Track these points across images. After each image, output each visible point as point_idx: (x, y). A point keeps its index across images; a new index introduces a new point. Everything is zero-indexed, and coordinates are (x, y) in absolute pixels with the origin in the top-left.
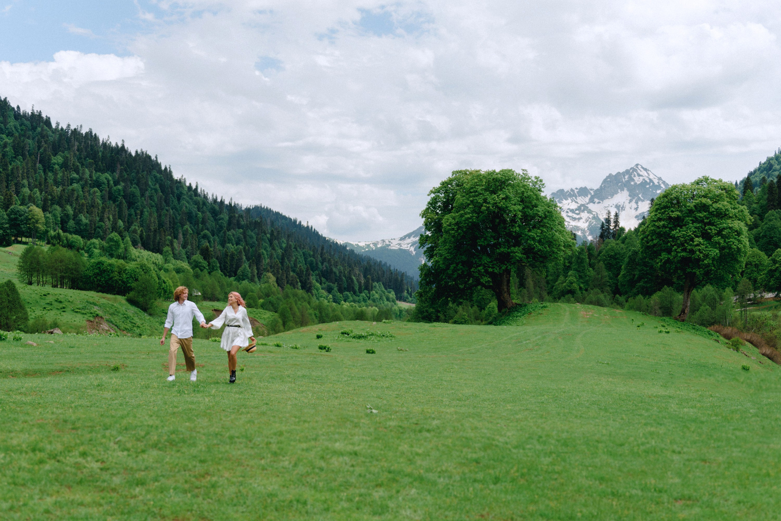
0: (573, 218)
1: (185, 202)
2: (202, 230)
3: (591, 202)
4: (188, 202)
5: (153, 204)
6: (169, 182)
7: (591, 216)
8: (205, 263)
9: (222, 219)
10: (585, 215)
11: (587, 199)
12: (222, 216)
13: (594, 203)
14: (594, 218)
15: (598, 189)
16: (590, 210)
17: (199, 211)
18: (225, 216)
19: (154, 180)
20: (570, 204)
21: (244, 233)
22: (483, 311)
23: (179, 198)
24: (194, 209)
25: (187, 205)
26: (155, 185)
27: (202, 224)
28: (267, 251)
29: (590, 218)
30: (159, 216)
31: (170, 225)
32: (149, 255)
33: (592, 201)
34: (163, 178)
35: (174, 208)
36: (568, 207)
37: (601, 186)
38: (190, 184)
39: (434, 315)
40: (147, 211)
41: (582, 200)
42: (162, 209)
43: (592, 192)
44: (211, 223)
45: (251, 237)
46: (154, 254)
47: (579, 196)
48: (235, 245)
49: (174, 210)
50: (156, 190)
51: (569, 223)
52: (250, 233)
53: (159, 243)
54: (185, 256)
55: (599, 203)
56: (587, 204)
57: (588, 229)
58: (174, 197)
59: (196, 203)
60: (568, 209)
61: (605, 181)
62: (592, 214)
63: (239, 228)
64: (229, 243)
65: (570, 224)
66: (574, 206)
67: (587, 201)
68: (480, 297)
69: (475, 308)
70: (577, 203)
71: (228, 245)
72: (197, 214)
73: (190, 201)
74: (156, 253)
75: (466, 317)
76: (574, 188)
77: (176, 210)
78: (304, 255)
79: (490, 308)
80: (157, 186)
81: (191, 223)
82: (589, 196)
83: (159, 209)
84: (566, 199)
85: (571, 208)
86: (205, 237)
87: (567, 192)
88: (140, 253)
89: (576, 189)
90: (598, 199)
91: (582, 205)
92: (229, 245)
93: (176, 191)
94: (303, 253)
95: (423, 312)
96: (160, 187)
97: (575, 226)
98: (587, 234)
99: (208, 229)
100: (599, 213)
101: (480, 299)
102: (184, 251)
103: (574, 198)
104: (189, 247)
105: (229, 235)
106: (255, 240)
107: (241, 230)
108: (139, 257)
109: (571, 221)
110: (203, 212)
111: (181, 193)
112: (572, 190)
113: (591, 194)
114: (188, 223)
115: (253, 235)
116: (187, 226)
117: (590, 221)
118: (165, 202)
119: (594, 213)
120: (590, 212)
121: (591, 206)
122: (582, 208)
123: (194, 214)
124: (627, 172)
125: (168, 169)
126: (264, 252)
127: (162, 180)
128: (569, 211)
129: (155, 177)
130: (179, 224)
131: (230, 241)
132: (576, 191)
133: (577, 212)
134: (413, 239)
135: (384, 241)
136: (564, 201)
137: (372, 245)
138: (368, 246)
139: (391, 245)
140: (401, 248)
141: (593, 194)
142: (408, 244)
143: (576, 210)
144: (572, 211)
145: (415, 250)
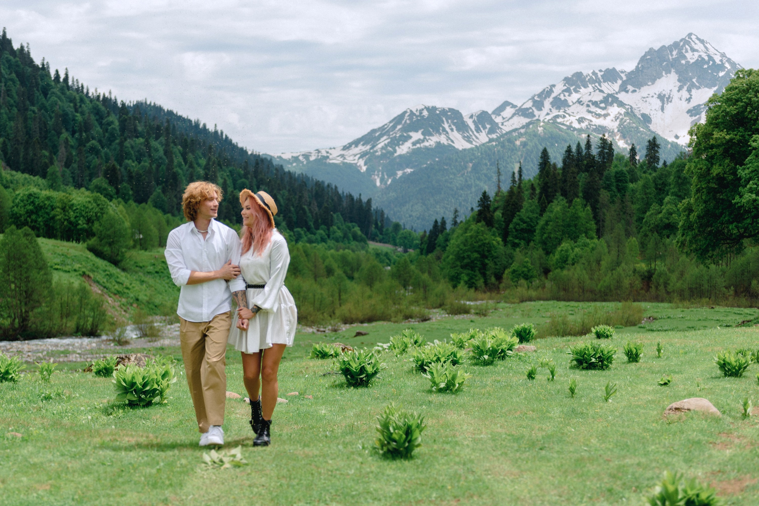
0: (596, 114)
1: (56, 99)
2: (88, 140)
3: (622, 91)
4: (59, 98)
5: (12, 101)
6: (30, 70)
7: (623, 111)
8: (111, 190)
9: (112, 122)
10: (614, 110)
11: (616, 87)
12: (111, 119)
13: (627, 92)
14: (627, 114)
15: (631, 73)
16: (621, 102)
17: (76, 111)
18: (114, 119)
19: (7, 65)
20: (592, 93)
21: (147, 144)
22: (551, 255)
23: (45, 91)
24: (69, 108)
25: (60, 103)
26: (11, 73)
27: (85, 132)
28: (182, 169)
29: (621, 114)
30: (25, 120)
31: (40, 133)
32: (26, 179)
33: (623, 89)
34: (20, 63)
35: (43, 107)
36: (590, 98)
37: (637, 68)
38: (57, 71)
39: (478, 263)
40: (6, 113)
41: (609, 88)
42: (27, 110)
43: (623, 75)
44: (97, 130)
45: (157, 150)
46: (31, 177)
47: (604, 82)
48: (136, 162)
49: (43, 111)
50: (12, 80)
51: (591, 121)
52: (154, 143)
53: (33, 160)
54: (71, 180)
55: (634, 91)
56: (617, 93)
57: (618, 131)
58: (38, 90)
59: (72, 100)
60: (590, 101)
61: (643, 59)
62: (625, 108)
63: (137, 137)
64: (126, 158)
65: (593, 123)
66: (598, 97)
67: (617, 90)
68: (545, 235)
69: (541, 251)
70: (601, 91)
71: (126, 161)
72: (74, 116)
73: (63, 97)
74: (34, 176)
75: (529, 265)
76: (597, 71)
77: (46, 111)
78: (232, 175)
79: (562, 250)
80: (14, 75)
81: (67, 130)
82: (620, 82)
83: (23, 110)
84: (586, 86)
85: (594, 99)
86: (94, 150)
87: (587, 76)
88: (12, 175)
89: (601, 71)
90: (633, 86)
91: (609, 95)
92: (129, 162)
93: (40, 82)
94: (230, 172)
95: (464, 258)
96: (17, 76)
97: (600, 126)
98: (618, 137)
99: (93, 138)
100: (634, 106)
101: (546, 238)
102: (68, 172)
103: (597, 84)
104: (75, 165)
105: (126, 147)
106: (161, 152)
107: (141, 140)
108: (12, 183)
109: (594, 119)
110: (82, 113)
111: (48, 85)
112: (594, 73)
113: (621, 78)
114: (64, 130)
115: (159, 146)
116: (65, 135)
117: (622, 119)
118: (29, 98)
119: (627, 107)
120: (621, 104)
121: (622, 96)
122: (610, 99)
123: (70, 116)
124: (675, 45)
125: (26, 49)
126: (180, 171)
127: (18, 66)
128: (590, 104)
129: (8, 61)
130: (53, 132)
131: (128, 156)
132: (600, 74)
133: (603, 105)
134: (361, 148)
135: (318, 151)
136: (583, 90)
137: (301, 158)
138: (296, 159)
139: (331, 157)
140: (345, 161)
141: (625, 78)
142: (355, 155)
143: (601, 102)
144: (595, 104)
145: (365, 164)
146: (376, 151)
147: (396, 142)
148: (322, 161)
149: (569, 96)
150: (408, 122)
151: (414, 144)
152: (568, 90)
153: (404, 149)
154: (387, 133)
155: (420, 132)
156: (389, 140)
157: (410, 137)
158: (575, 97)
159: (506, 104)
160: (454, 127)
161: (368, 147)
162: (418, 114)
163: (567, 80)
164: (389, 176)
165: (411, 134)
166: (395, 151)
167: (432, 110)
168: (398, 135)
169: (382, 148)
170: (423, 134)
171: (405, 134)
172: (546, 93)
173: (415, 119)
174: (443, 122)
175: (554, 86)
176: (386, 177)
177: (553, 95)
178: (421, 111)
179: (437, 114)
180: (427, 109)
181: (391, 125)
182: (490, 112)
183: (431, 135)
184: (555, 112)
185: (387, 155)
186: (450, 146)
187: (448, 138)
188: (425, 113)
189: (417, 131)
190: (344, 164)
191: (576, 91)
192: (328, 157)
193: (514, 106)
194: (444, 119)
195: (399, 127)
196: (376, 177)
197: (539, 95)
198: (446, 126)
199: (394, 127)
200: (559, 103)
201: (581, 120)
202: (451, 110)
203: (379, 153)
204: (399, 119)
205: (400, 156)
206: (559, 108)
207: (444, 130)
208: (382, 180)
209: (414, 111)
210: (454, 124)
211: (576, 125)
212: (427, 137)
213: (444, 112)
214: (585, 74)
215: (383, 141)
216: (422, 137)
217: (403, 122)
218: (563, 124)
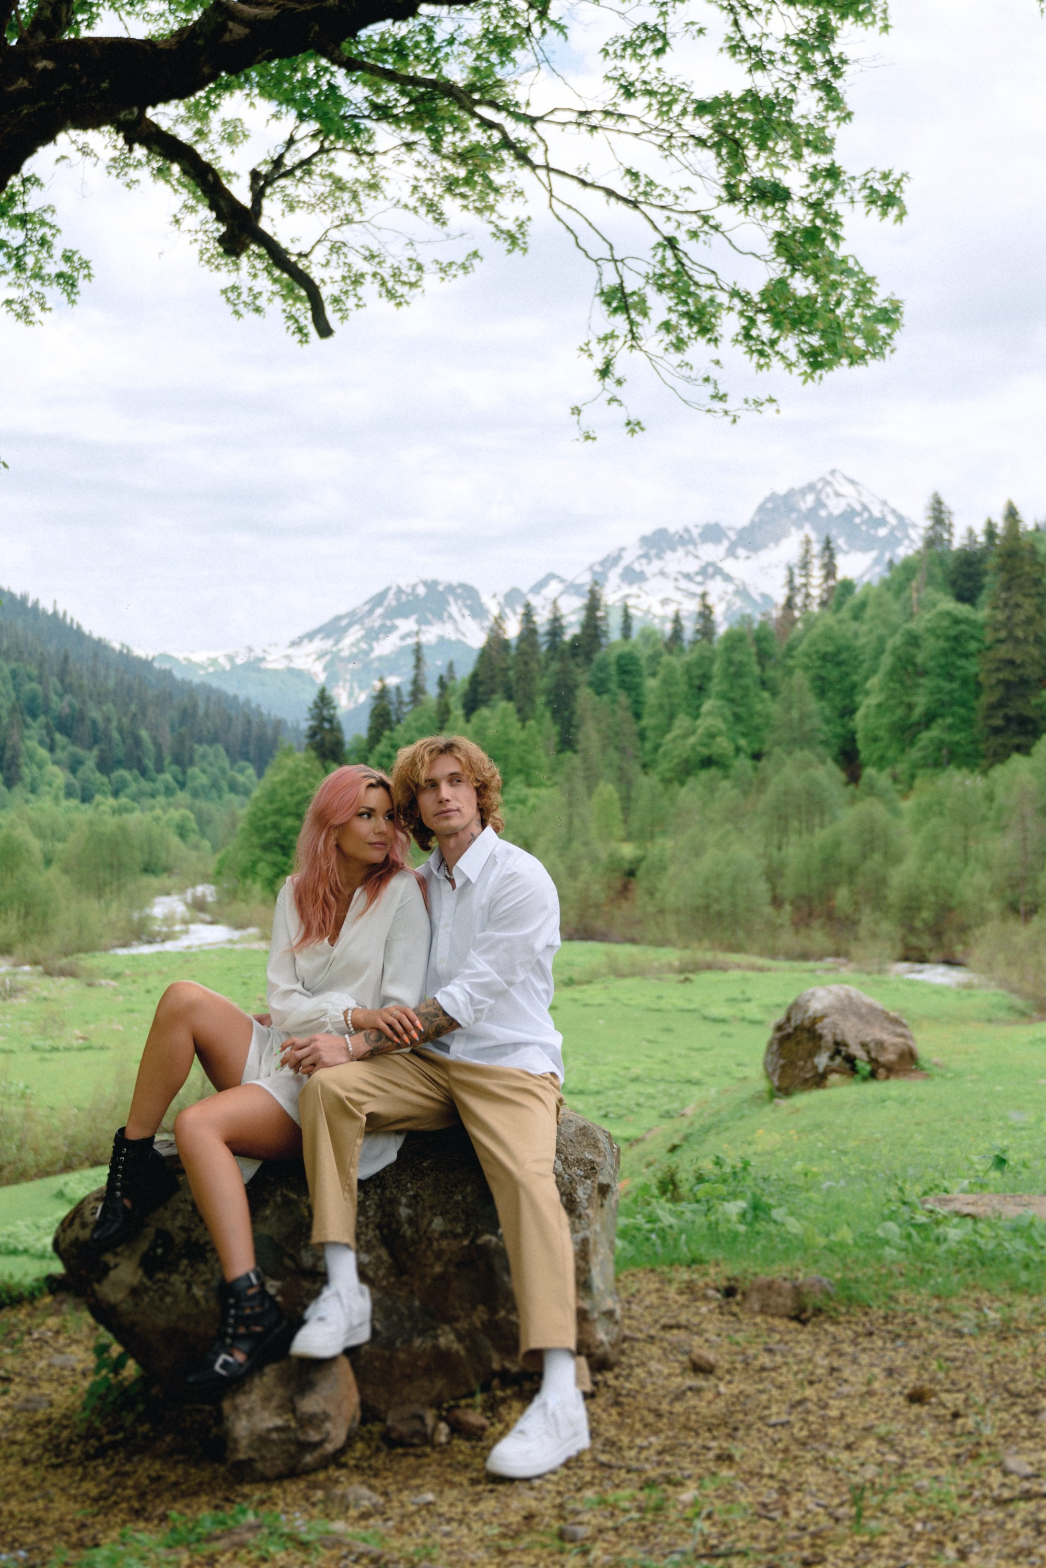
3: (729, 557)
7: (731, 588)
11: (720, 550)
13: (736, 558)
14: (736, 593)
15: (744, 529)
16: (727, 574)
20: (684, 561)
29: (728, 593)
33: (731, 552)
36: (679, 568)
37: (753, 522)
41: (711, 552)
43: (731, 532)
47: (703, 543)
51: (681, 604)
55: (748, 558)
56: (720, 561)
60: (680, 573)
61: (761, 509)
62: (733, 584)
65: (683, 607)
66: (692, 566)
67: (721, 554)
76: (691, 527)
82: (726, 543)
84: (673, 550)
85: (686, 569)
87: (675, 535)
90: (746, 550)
91: (709, 564)
100: (748, 581)
103: (691, 548)
112: (686, 530)
113: (728, 537)
117: (730, 599)
119: (737, 582)
120: (727, 578)
121: (728, 566)
122: (710, 570)
124: (811, 488)
128: (680, 577)
132: (696, 532)
133: (699, 579)
134: (318, 644)
135: (250, 650)
136: (669, 555)
137: (222, 661)
138: (214, 662)
139: (269, 658)
140: (292, 665)
141: (733, 536)
142: (308, 655)
143: (697, 574)
144: (688, 577)
145: (325, 669)
146: (342, 650)
147: (372, 635)
148: (254, 666)
149: (649, 563)
150: (394, 603)
151: (403, 638)
152: (646, 556)
153: (386, 646)
154: (360, 621)
155: (413, 618)
156: (362, 633)
157: (394, 628)
158: (656, 565)
159: (551, 577)
160: (466, 612)
161: (328, 644)
162: (409, 590)
163: (644, 540)
164: (361, 689)
165: (399, 622)
166: (372, 649)
167: (431, 586)
168: (377, 624)
169: (353, 645)
170: (419, 622)
171: (388, 623)
172: (613, 560)
173: (404, 598)
174: (448, 603)
175: (622, 549)
176: (356, 690)
177: (624, 563)
178: (414, 587)
179: (441, 593)
180: (425, 584)
181: (367, 608)
182: (525, 588)
183: (428, 623)
184: (626, 590)
185: (361, 656)
186: (459, 642)
187: (457, 630)
188: (421, 590)
189: (406, 616)
190: (291, 671)
191: (659, 557)
192: (264, 659)
193: (562, 580)
194: (451, 600)
195: (379, 611)
196: (341, 691)
197: (602, 563)
198: (454, 609)
199: (371, 612)
200: (632, 576)
201: (665, 602)
202: (463, 586)
203: (345, 653)
204: (379, 599)
205: (380, 658)
206: (631, 583)
207: (450, 616)
208: (351, 695)
209: (404, 587)
210: (467, 607)
211: (658, 610)
212: (424, 628)
213: (450, 589)
214: (672, 530)
215: (355, 633)
216: (415, 627)
217: (386, 603)
218: (636, 607)
